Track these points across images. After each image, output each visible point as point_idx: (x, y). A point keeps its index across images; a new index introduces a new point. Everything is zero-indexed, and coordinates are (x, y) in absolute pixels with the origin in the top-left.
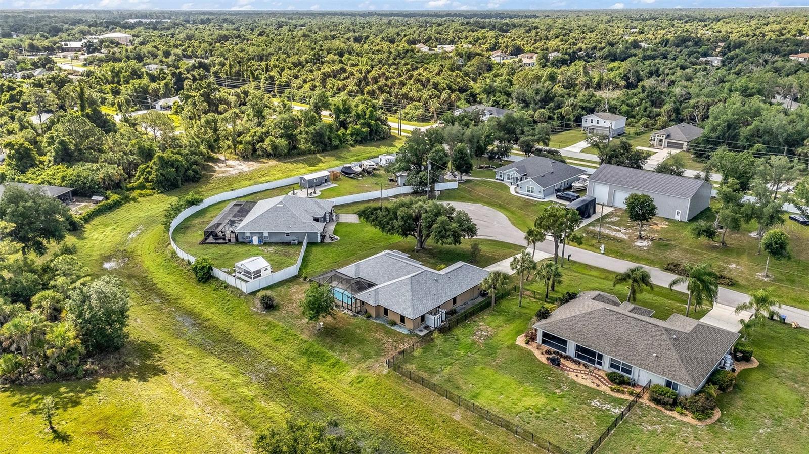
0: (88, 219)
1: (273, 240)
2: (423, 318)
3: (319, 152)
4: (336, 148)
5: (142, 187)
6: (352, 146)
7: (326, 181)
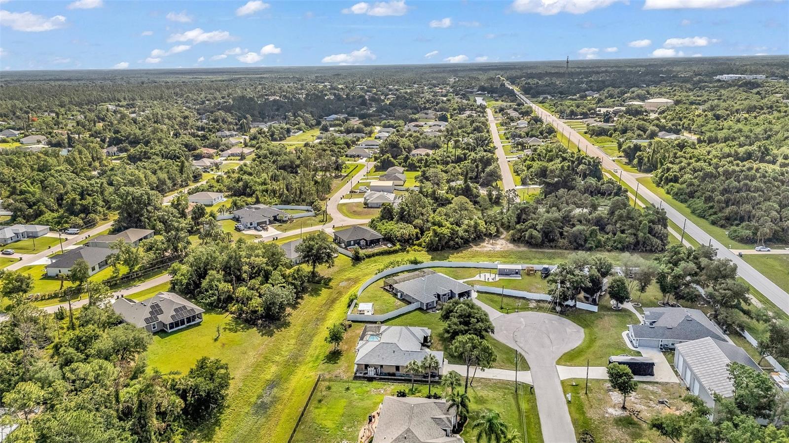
0: (369, 256)
1: (407, 299)
2: (367, 366)
3: (571, 249)
4: (590, 249)
5: (420, 245)
6: (609, 251)
7: (517, 273)
